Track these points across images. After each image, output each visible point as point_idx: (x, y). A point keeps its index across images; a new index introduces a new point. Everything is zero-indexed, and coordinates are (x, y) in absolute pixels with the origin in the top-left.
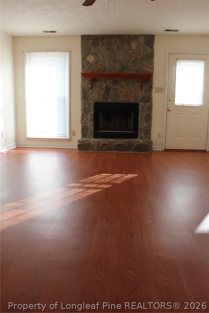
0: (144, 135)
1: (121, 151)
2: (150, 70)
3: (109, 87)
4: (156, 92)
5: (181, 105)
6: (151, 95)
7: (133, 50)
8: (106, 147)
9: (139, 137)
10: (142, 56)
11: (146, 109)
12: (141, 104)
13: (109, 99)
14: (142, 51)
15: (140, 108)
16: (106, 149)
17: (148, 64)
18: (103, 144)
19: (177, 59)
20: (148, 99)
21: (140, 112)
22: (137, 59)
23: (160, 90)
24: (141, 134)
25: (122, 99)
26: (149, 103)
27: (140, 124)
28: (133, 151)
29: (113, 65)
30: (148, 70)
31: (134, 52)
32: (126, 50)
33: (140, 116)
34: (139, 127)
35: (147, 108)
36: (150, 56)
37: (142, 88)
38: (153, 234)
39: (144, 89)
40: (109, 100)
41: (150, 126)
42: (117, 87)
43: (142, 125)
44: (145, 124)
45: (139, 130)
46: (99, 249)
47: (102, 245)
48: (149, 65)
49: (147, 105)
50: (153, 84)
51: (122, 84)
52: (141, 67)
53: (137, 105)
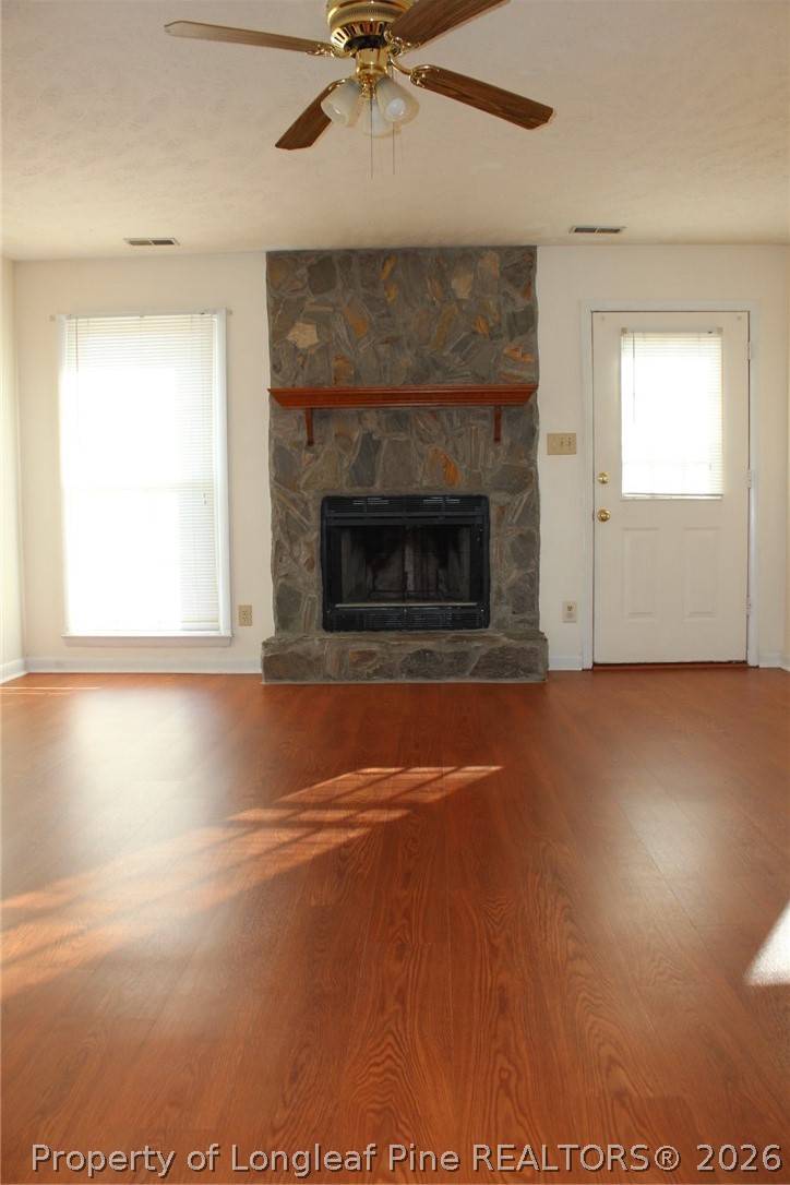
0: (514, 613)
1: (429, 677)
2: (526, 374)
3: (375, 437)
4: (552, 451)
5: (647, 497)
6: (533, 463)
7: (460, 302)
8: (370, 663)
9: (494, 621)
10: (492, 324)
11: (517, 516)
12: (497, 499)
13: (378, 485)
14: (491, 303)
15: (493, 513)
16: (371, 671)
17: (516, 350)
18: (359, 653)
19: (624, 331)
20: (524, 480)
21: (493, 530)
22: (474, 333)
23: (564, 444)
24: (500, 610)
25: (423, 480)
26: (526, 496)
27: (494, 573)
28: (473, 674)
29: (388, 356)
30: (516, 372)
31: (464, 308)
32: (434, 303)
33: (493, 541)
34: (494, 584)
35: (519, 512)
36: (524, 323)
37: (497, 439)
38: (584, 999)
39: (506, 440)
40: (377, 488)
41: (533, 580)
42: (404, 439)
43: (503, 574)
44: (515, 571)
45: (493, 596)
46: (380, 1069)
47: (389, 1051)
48: (519, 355)
49: (520, 502)
50: (537, 422)
51: (422, 425)
52: (492, 361)
53: (480, 501)
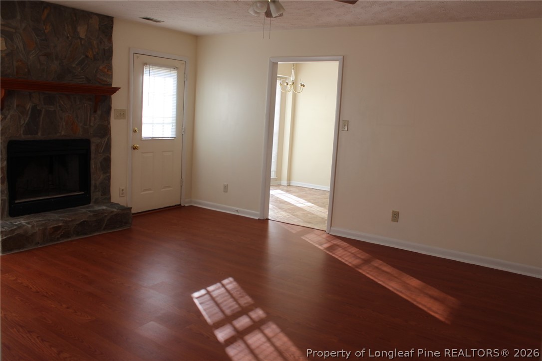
0: (102, 195)
1: (86, 234)
2: (108, 80)
3: (38, 108)
4: (117, 118)
5: (150, 139)
6: (109, 123)
7: (81, 39)
8: (59, 232)
9: (93, 200)
10: (95, 53)
11: (102, 150)
12: (95, 141)
13: (39, 134)
14: (95, 42)
15: (93, 148)
16: (59, 236)
17: (105, 68)
19: (146, 64)
20: (105, 132)
21: (93, 156)
22: (87, 56)
23: (123, 115)
24: (95, 195)
25: (63, 133)
26: (106, 139)
27: (93, 177)
28: (104, 229)
29: (45, 63)
30: (104, 79)
31: (83, 42)
32: (68, 37)
33: (92, 162)
34: (93, 182)
35: (103, 147)
36: (108, 54)
37: (95, 111)
39: (99, 112)
40: (39, 136)
41: (109, 178)
42: (53, 109)
43: (96, 178)
44: (102, 175)
45: (92, 188)
48: (106, 70)
49: (104, 142)
50: (111, 103)
51: (62, 103)
52: (94, 72)
53: (87, 142)
